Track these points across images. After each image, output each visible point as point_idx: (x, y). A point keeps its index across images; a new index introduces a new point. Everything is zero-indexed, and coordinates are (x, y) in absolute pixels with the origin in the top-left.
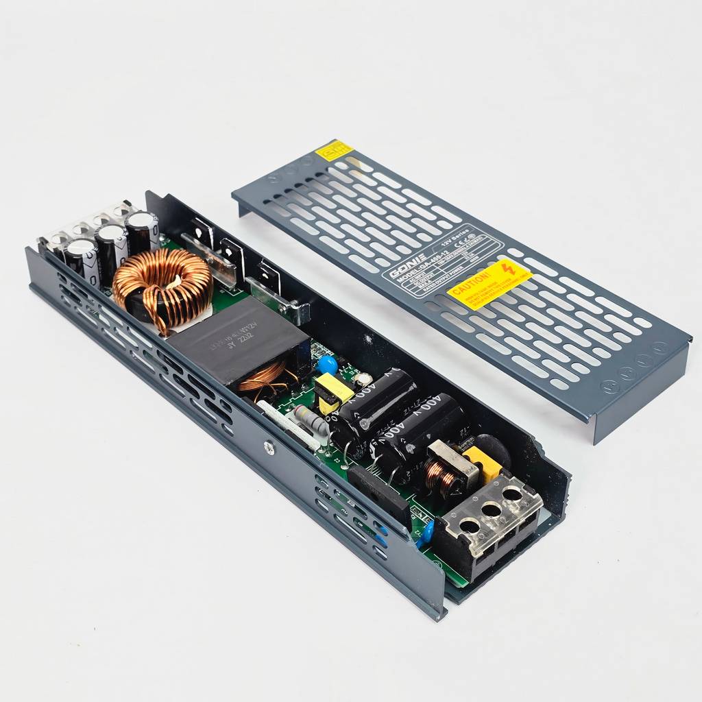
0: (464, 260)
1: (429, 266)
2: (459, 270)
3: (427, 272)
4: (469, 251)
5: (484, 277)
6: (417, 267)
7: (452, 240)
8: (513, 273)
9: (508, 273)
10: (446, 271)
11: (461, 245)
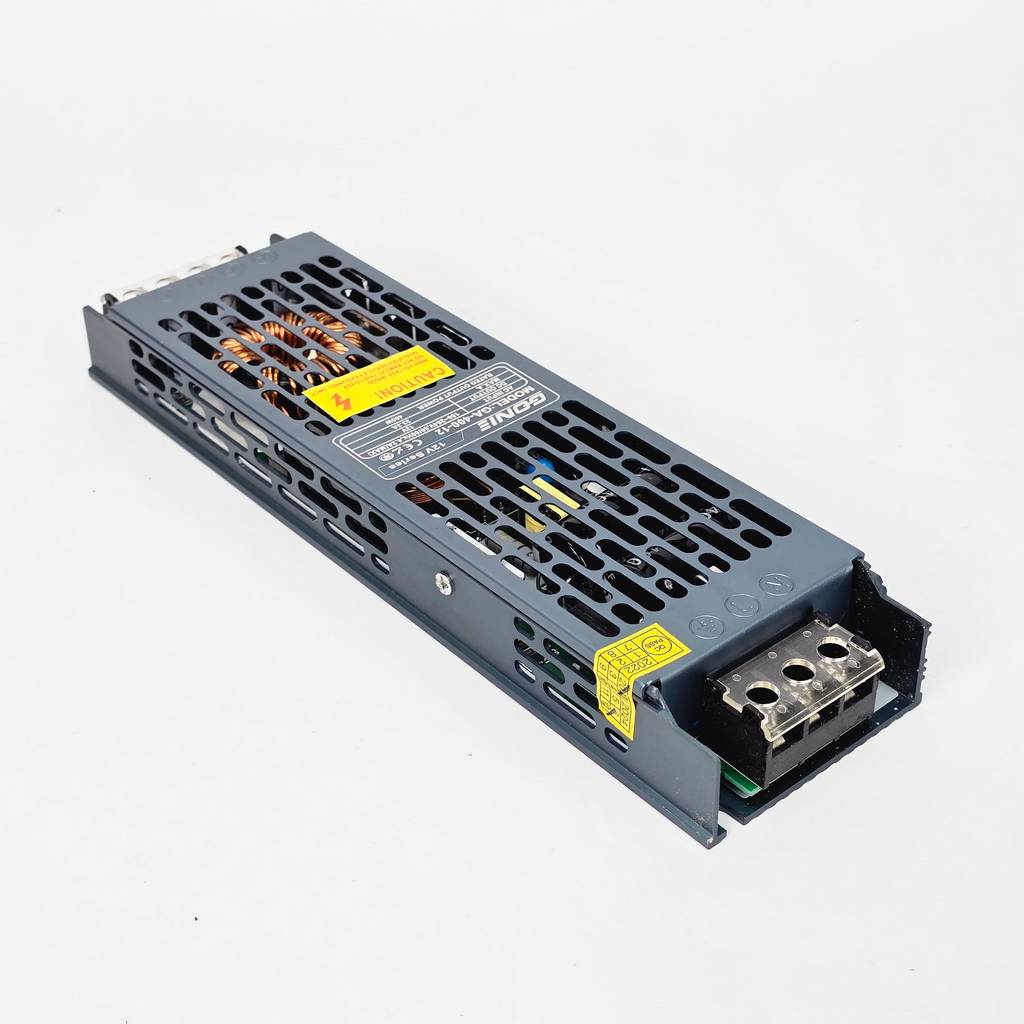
0: (411, 420)
1: (476, 412)
2: (425, 404)
3: (482, 402)
4: (401, 432)
6: (497, 409)
7: (425, 452)
8: (337, 397)
9: (345, 397)
10: (448, 403)
11: (410, 442)
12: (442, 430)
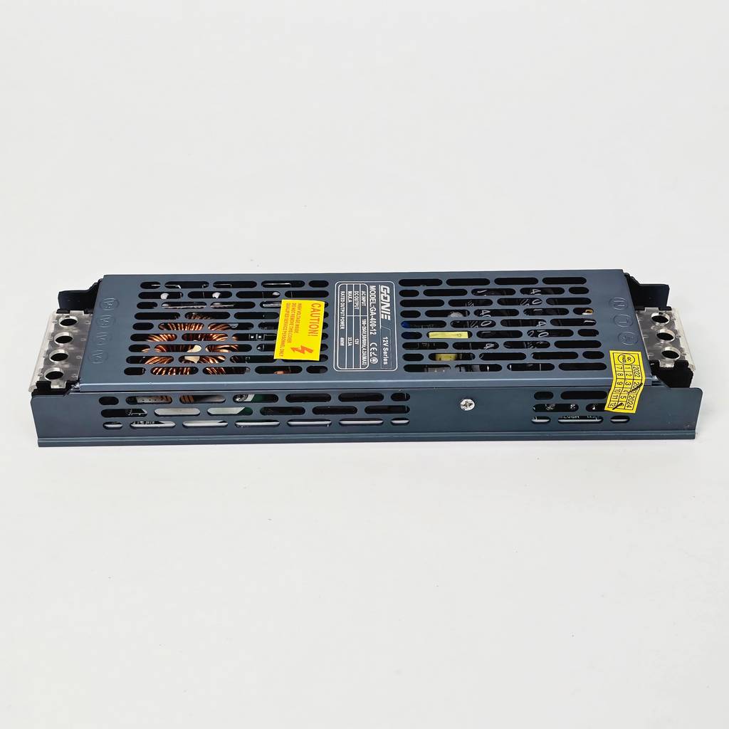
0: (350, 335)
1: (370, 313)
3: (364, 308)
4: (357, 347)
5: (313, 332)
6: (377, 305)
7: (385, 346)
8: (294, 349)
9: (298, 346)
10: (350, 319)
11: (370, 347)
12: (373, 332)
